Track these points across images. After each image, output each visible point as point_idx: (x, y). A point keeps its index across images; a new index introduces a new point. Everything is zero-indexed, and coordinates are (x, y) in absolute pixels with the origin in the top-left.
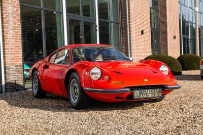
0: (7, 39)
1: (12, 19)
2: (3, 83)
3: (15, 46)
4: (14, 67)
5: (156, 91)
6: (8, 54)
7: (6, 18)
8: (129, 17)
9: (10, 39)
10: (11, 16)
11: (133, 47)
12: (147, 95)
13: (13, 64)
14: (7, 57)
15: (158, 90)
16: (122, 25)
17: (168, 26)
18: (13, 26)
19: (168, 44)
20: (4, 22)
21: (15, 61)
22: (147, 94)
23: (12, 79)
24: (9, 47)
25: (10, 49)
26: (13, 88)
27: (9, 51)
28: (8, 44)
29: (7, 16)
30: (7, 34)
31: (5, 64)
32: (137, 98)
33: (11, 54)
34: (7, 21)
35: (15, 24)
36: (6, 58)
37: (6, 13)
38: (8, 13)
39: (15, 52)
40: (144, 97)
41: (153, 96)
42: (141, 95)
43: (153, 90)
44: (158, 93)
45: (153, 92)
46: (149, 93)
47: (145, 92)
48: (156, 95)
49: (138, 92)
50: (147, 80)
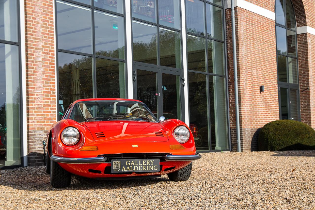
0: (32, 95)
1: (42, 70)
2: (25, 154)
3: (45, 105)
4: (42, 132)
6: (34, 115)
7: (33, 68)
8: (238, 67)
9: (37, 95)
10: (40, 65)
11: (245, 109)
12: (133, 168)
13: (41, 128)
14: (32, 118)
15: (152, 161)
16: (229, 78)
17: (311, 80)
18: (43, 79)
19: (311, 106)
20: (29, 73)
21: (45, 125)
22: (133, 166)
23: (38, 149)
24: (36, 106)
25: (37, 108)
26: (39, 161)
27: (35, 112)
28: (34, 102)
29: (34, 65)
30: (34, 88)
31: (28, 129)
32: (117, 171)
33: (38, 115)
34: (35, 72)
35: (47, 76)
36: (30, 120)
37: (33, 62)
38: (36, 62)
39: (44, 112)
40: (128, 170)
41: (144, 169)
42: (124, 167)
43: (143, 161)
44: (152, 165)
45: (143, 163)
46: (136, 165)
47: (131, 163)
48: (149, 169)
49: (119, 163)
50: (136, 146)
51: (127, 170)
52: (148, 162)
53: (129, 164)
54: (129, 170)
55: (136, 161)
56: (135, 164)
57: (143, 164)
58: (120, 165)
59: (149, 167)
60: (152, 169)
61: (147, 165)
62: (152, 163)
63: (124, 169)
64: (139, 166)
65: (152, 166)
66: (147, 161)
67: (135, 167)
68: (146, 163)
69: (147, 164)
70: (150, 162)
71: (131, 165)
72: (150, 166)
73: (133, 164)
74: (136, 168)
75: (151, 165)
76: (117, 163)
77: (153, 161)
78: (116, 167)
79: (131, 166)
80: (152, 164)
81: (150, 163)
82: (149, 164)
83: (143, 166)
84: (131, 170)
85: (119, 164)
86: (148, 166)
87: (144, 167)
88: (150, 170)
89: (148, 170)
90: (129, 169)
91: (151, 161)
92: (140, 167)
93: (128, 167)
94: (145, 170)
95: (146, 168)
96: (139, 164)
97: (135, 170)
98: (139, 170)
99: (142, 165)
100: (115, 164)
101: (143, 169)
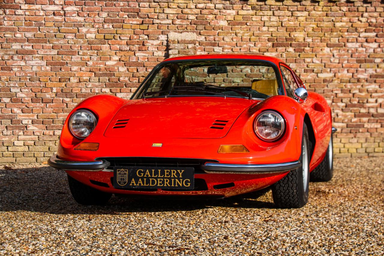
5: (174, 174)
12: (148, 182)
15: (181, 171)
22: (148, 179)
32: (122, 185)
40: (140, 184)
41: (166, 184)
42: (133, 179)
43: (166, 171)
44: (181, 178)
45: (166, 173)
46: (153, 176)
47: (144, 173)
48: (175, 184)
49: (125, 172)
50: (160, 145)
51: (138, 185)
52: (174, 172)
53: (142, 174)
54: (142, 185)
55: (153, 170)
56: (151, 175)
57: (164, 176)
58: (127, 176)
59: (175, 181)
60: (181, 185)
61: (173, 178)
62: (181, 174)
63: (134, 182)
64: (159, 179)
65: (181, 180)
66: (172, 171)
67: (151, 179)
68: (170, 173)
69: (172, 176)
70: (177, 172)
71: (145, 176)
72: (177, 180)
73: (148, 175)
74: (153, 182)
75: (179, 179)
76: (122, 173)
77: (183, 171)
78: (121, 179)
79: (145, 178)
80: (181, 176)
81: (178, 174)
82: (176, 176)
83: (165, 180)
84: (145, 185)
85: (125, 174)
86: (173, 180)
87: (167, 181)
88: (176, 186)
89: (173, 185)
90: (141, 182)
91: (179, 171)
92: (160, 181)
93: (140, 180)
94: (169, 185)
95: (170, 183)
96: (158, 175)
97: (151, 185)
98: (159, 185)
99: (164, 178)
100: (120, 174)
101: (164, 185)
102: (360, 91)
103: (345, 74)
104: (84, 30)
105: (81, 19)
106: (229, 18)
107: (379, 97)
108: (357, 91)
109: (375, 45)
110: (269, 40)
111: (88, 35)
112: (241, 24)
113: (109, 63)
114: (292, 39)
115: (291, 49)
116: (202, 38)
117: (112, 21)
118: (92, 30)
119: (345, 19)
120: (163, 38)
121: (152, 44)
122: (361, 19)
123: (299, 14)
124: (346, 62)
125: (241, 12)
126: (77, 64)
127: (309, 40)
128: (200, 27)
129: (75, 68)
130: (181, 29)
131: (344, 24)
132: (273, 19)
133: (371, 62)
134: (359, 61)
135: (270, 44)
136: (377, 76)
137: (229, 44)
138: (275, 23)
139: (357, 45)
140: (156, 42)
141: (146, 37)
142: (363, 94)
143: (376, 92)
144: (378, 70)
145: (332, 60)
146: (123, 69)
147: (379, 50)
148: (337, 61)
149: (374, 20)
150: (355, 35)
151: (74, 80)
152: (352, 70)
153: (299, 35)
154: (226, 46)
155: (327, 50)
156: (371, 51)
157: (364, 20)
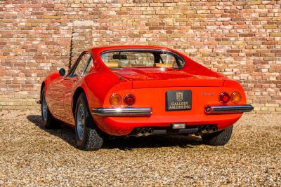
102: (219, 62)
103: (206, 50)
104: (18, 20)
105: (16, 13)
106: (117, 9)
107: (234, 67)
108: (216, 63)
109: (230, 27)
110: (146, 25)
111: (21, 24)
112: (125, 13)
113: (34, 43)
114: (163, 24)
115: (163, 31)
116: (98, 24)
117: (36, 14)
118: (23, 20)
119: (204, 7)
120: (70, 24)
121: (63, 29)
122: (218, 7)
123: (168, 5)
124: (206, 40)
125: (125, 5)
126: (14, 43)
127: (177, 24)
128: (96, 16)
129: (12, 46)
130: (83, 18)
131: (204, 11)
132: (149, 9)
133: (227, 40)
134: (218, 40)
135: (147, 28)
136: (232, 51)
137: (117, 28)
138: (150, 12)
139: (215, 27)
140: (66, 28)
141: (59, 24)
142: (221, 65)
143: (232, 63)
144: (233, 46)
145: (195, 39)
146: (44, 47)
147: (233, 30)
148: (199, 40)
149: (228, 8)
150: (213, 20)
151: (12, 54)
152: (212, 46)
153: (169, 21)
154: (115, 30)
155: (191, 31)
156: (227, 31)
157: (219, 8)
